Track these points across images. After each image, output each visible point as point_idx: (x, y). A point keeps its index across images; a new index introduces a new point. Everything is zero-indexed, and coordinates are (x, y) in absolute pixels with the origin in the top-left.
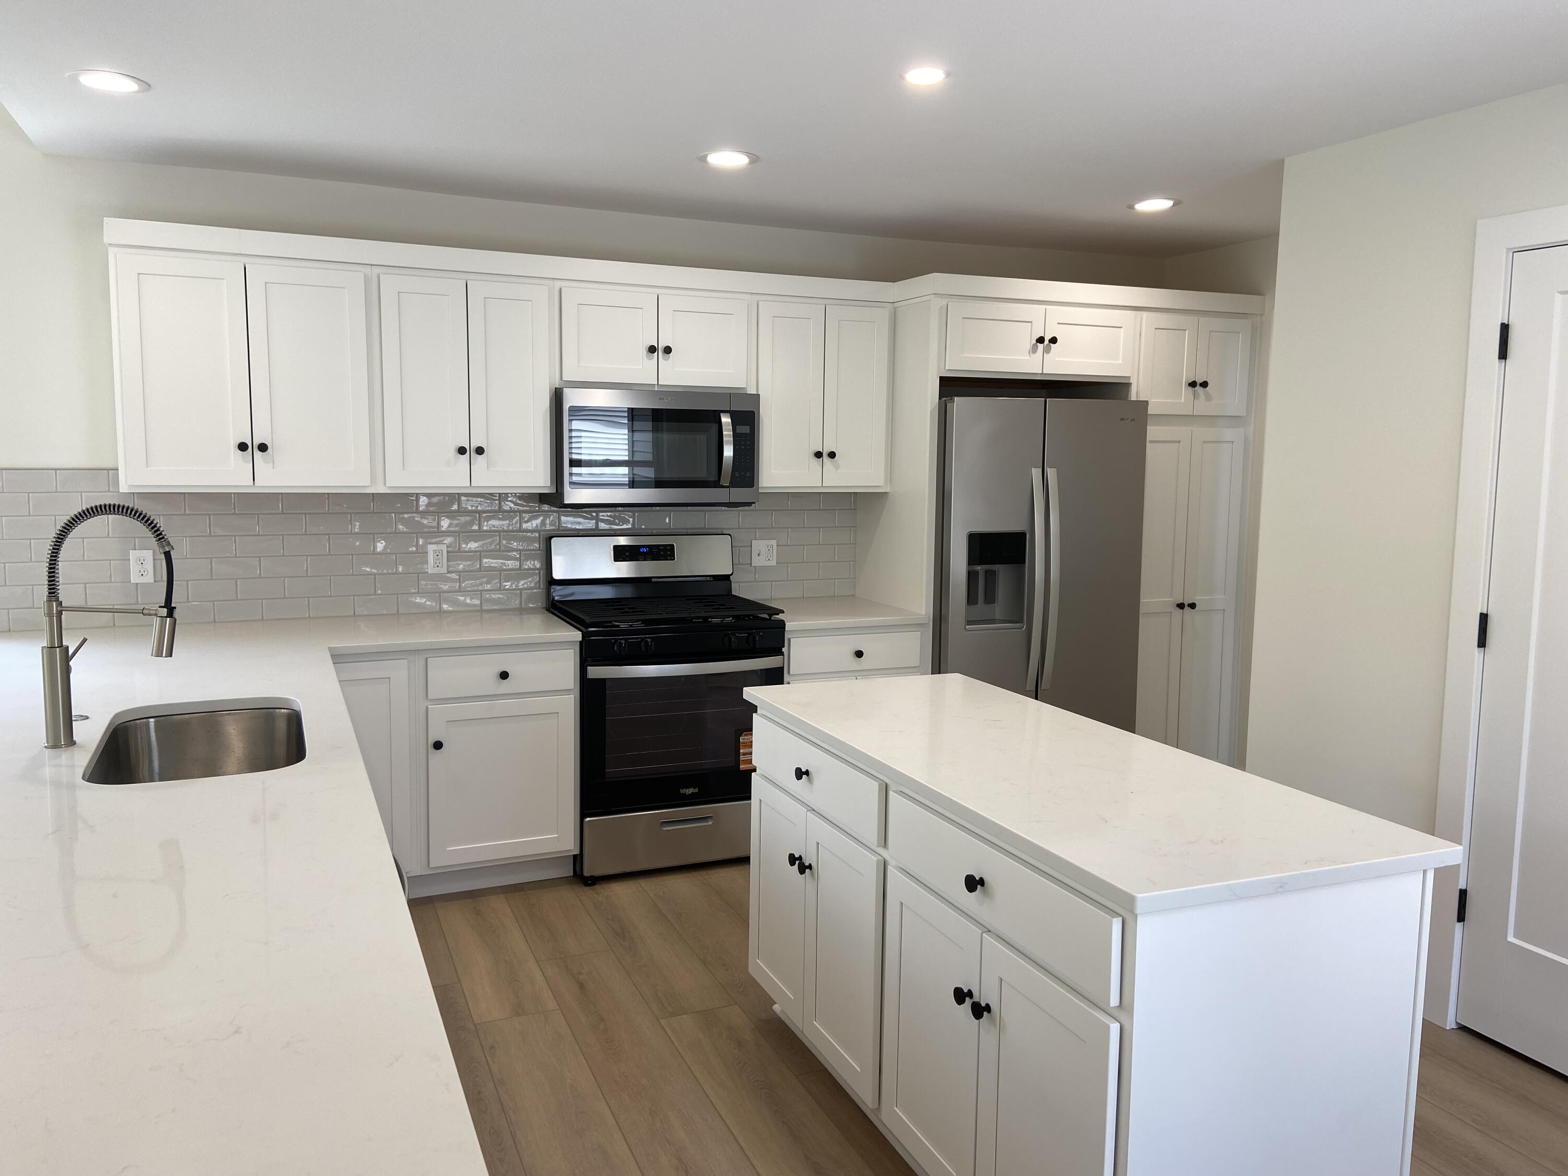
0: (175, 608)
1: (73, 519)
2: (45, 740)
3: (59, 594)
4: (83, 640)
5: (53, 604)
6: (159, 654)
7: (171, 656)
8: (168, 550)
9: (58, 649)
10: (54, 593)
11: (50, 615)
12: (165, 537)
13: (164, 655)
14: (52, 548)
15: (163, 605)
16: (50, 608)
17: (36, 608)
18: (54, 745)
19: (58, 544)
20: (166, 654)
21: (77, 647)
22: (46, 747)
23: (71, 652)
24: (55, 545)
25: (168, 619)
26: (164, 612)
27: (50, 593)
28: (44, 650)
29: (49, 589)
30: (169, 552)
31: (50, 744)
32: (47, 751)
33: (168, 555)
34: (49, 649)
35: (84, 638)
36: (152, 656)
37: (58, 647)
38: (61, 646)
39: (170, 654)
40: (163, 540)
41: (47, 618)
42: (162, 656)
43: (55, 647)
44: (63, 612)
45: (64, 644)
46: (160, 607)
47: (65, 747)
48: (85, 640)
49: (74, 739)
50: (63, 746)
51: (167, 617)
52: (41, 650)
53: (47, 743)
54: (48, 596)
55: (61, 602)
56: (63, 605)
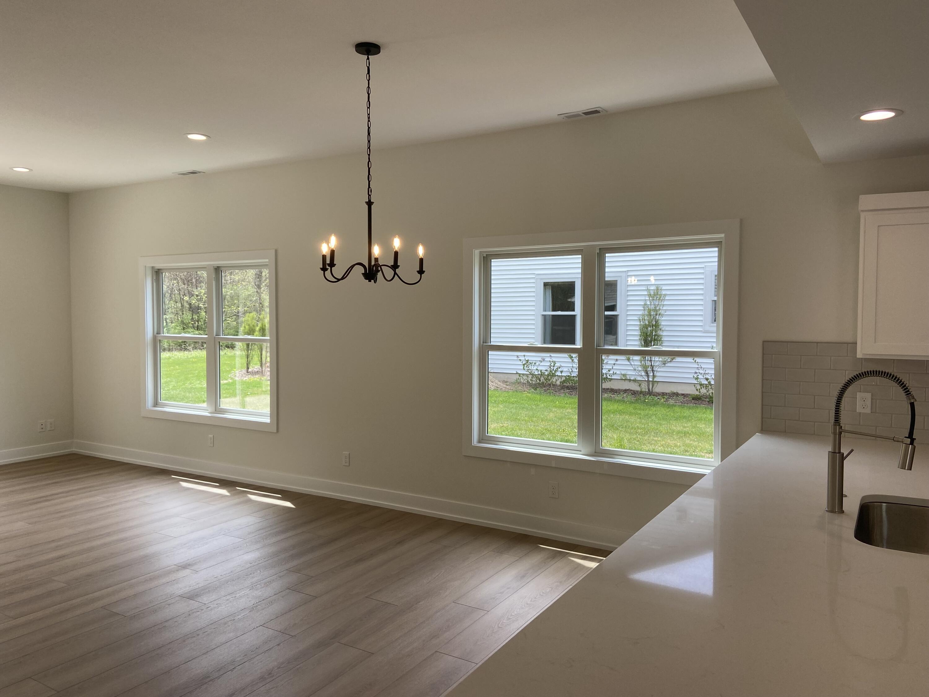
0: (915, 439)
1: (853, 378)
2: (826, 506)
3: (840, 422)
4: (851, 450)
5: (837, 427)
6: (903, 467)
7: (911, 470)
8: (913, 401)
9: (838, 454)
10: (838, 421)
11: (835, 433)
12: (911, 393)
13: (906, 468)
14: (838, 394)
15: (908, 436)
16: (835, 430)
17: (800, 421)
18: (832, 510)
19: (842, 392)
20: (907, 468)
21: (848, 453)
22: (827, 511)
23: (845, 456)
24: (841, 393)
25: (910, 446)
26: (909, 441)
27: (835, 420)
28: (830, 453)
29: (835, 418)
30: (913, 403)
31: (829, 510)
32: (827, 514)
33: (912, 405)
34: (833, 453)
35: (852, 449)
36: (898, 468)
37: (838, 453)
38: (840, 452)
39: (910, 468)
40: (910, 395)
41: (833, 435)
42: (905, 469)
43: (836, 453)
44: (842, 432)
45: (841, 451)
46: (906, 437)
47: (838, 513)
48: (852, 451)
49: (843, 509)
50: (837, 512)
51: (910, 444)
52: (828, 454)
53: (828, 509)
54: (834, 422)
55: (842, 427)
56: (843, 428)
